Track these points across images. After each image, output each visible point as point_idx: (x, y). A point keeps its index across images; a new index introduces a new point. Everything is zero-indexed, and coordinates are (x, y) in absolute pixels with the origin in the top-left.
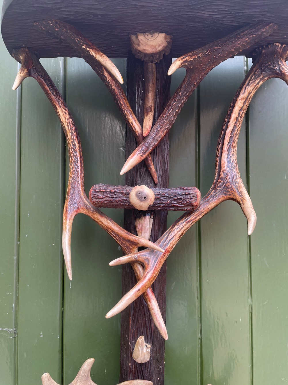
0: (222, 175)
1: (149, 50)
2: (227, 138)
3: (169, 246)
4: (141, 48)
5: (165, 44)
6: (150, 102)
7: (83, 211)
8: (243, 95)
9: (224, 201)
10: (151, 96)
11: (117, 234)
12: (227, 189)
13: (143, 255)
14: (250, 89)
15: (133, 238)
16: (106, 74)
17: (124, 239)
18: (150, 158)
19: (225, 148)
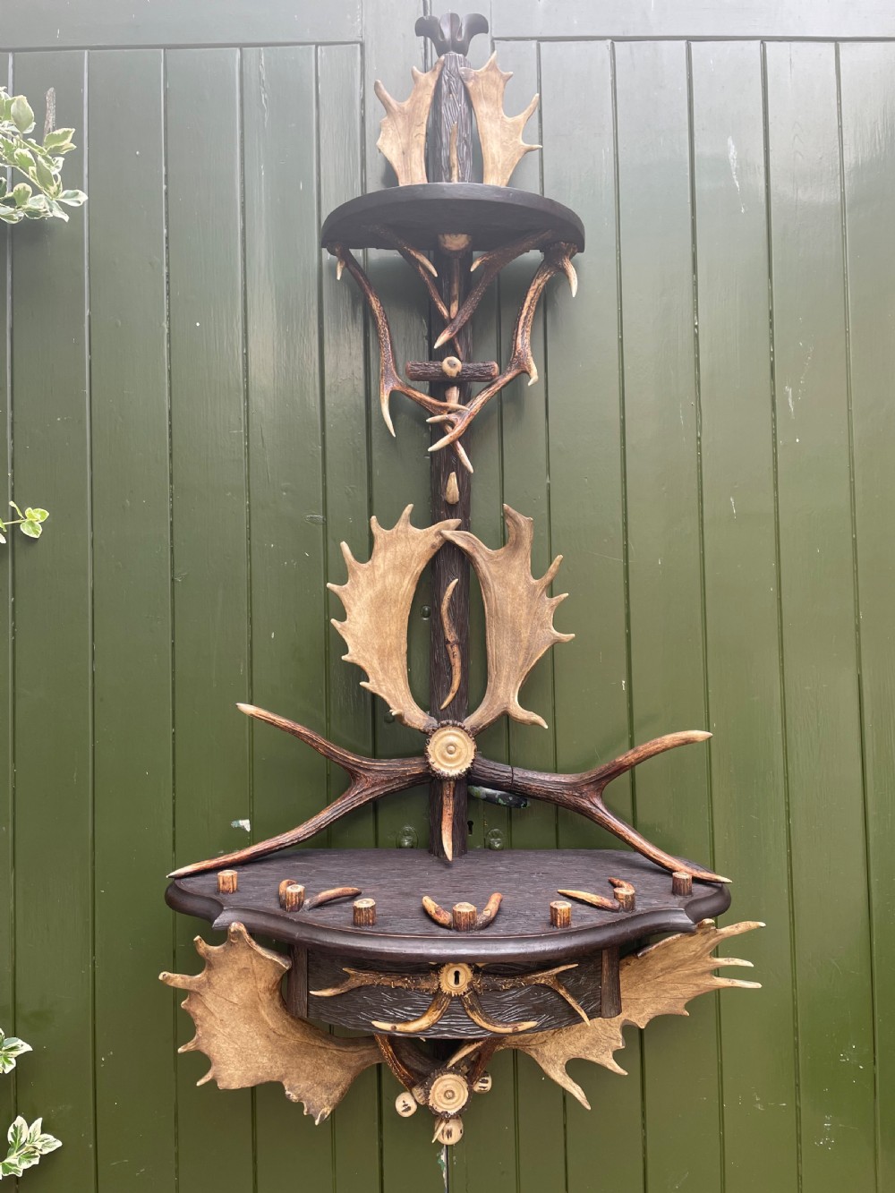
0: (517, 354)
1: (454, 248)
2: (521, 324)
3: (473, 410)
4: (447, 246)
5: (467, 243)
6: (455, 292)
7: (398, 388)
8: (533, 287)
9: (520, 374)
10: (456, 286)
11: (430, 403)
12: (520, 365)
13: (452, 417)
14: (539, 281)
15: (443, 404)
16: (420, 268)
17: (436, 406)
18: (456, 339)
19: (520, 332)
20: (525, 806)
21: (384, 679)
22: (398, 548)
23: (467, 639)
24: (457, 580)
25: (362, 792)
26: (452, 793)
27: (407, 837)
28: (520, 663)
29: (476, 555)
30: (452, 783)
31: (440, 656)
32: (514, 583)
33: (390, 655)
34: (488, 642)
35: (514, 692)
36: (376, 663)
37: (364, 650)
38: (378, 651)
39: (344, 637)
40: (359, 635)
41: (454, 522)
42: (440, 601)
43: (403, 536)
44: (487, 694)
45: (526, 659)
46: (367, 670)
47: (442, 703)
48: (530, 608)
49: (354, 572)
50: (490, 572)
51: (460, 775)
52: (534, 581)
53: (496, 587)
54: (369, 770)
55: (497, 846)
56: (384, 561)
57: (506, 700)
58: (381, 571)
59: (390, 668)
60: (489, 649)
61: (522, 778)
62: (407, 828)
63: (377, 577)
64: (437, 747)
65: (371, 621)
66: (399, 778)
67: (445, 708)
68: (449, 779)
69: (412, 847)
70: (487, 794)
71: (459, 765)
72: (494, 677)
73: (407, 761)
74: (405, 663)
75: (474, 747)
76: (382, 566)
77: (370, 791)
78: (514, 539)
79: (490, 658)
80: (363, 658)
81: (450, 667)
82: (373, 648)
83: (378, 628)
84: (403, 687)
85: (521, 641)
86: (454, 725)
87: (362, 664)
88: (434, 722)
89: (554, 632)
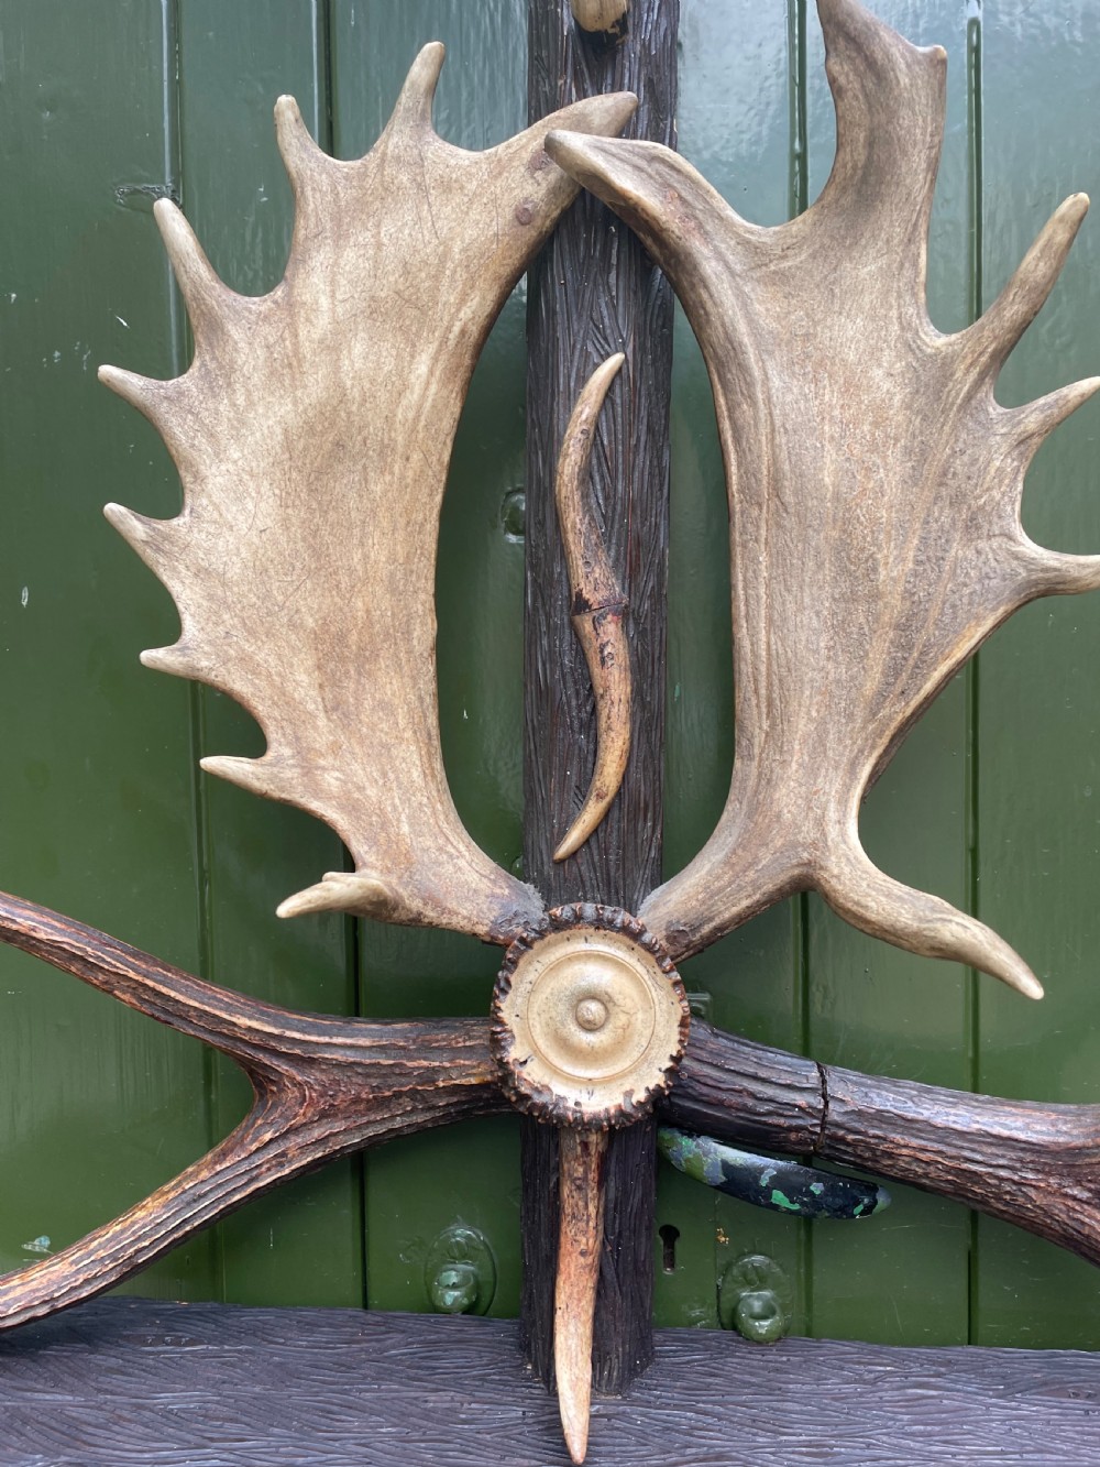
20: (868, 1210)
21: (335, 748)
22: (388, 228)
23: (658, 597)
24: (616, 360)
25: (284, 1136)
26: (593, 1176)
27: (460, 1266)
28: (870, 687)
29: (699, 248)
30: (593, 1138)
31: (553, 658)
32: (852, 357)
33: (366, 658)
34: (740, 608)
35: (843, 802)
36: (303, 684)
37: (252, 632)
38: (316, 638)
39: (165, 577)
40: (234, 572)
41: (605, 105)
42: (550, 446)
43: (404, 178)
44: (732, 808)
45: (894, 670)
46: (261, 708)
47: (563, 834)
48: (920, 454)
49: (215, 327)
50: (751, 321)
51: (621, 1113)
52: (936, 341)
53: (776, 382)
54: (311, 1062)
55: (763, 1327)
56: (333, 282)
57: (808, 832)
58: (323, 322)
59: (368, 704)
60: (742, 633)
61: (860, 1113)
62: (461, 1233)
63: (306, 349)
64: (539, 1000)
65: (286, 523)
66: (413, 1094)
67: (573, 855)
68: (583, 1126)
69: (469, 1310)
70: (727, 1167)
71: (623, 1075)
72: (759, 739)
73: (441, 1037)
74: (428, 684)
75: (679, 1009)
76: (324, 302)
77: (317, 1133)
78: (862, 158)
79: (744, 669)
80: (244, 660)
81: (590, 697)
82: (293, 626)
83: (316, 554)
84: (416, 774)
85: (875, 596)
86: (600, 924)
87: (239, 684)
88: (532, 904)
89: (1030, 548)
